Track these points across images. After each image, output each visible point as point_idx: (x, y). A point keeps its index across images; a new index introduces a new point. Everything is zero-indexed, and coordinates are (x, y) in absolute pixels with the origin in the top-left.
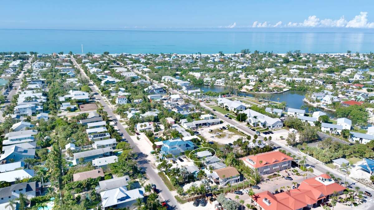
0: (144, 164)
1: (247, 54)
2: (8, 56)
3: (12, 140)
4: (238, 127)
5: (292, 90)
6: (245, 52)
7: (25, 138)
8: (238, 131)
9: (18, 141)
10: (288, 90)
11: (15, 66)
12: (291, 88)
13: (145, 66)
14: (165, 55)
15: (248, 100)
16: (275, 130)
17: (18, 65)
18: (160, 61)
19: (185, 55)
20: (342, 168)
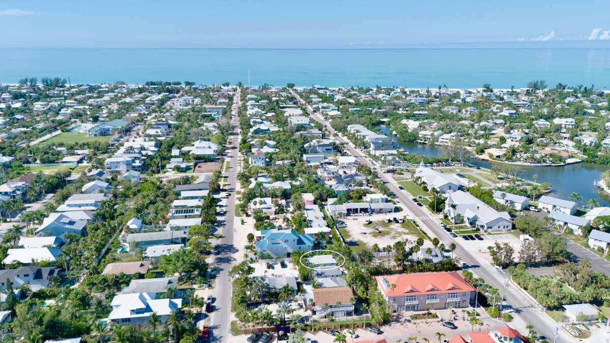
0: (223, 264)
1: (539, 89)
2: (155, 88)
3: (69, 205)
4: (424, 221)
5: (587, 162)
6: (536, 86)
7: (87, 205)
8: (418, 228)
9: (75, 208)
10: (580, 161)
11: (154, 101)
12: (586, 157)
13: (336, 107)
14: (381, 89)
15: (480, 174)
16: (490, 234)
17: (157, 100)
18: (367, 99)
19: (419, 89)
20: (578, 324)
